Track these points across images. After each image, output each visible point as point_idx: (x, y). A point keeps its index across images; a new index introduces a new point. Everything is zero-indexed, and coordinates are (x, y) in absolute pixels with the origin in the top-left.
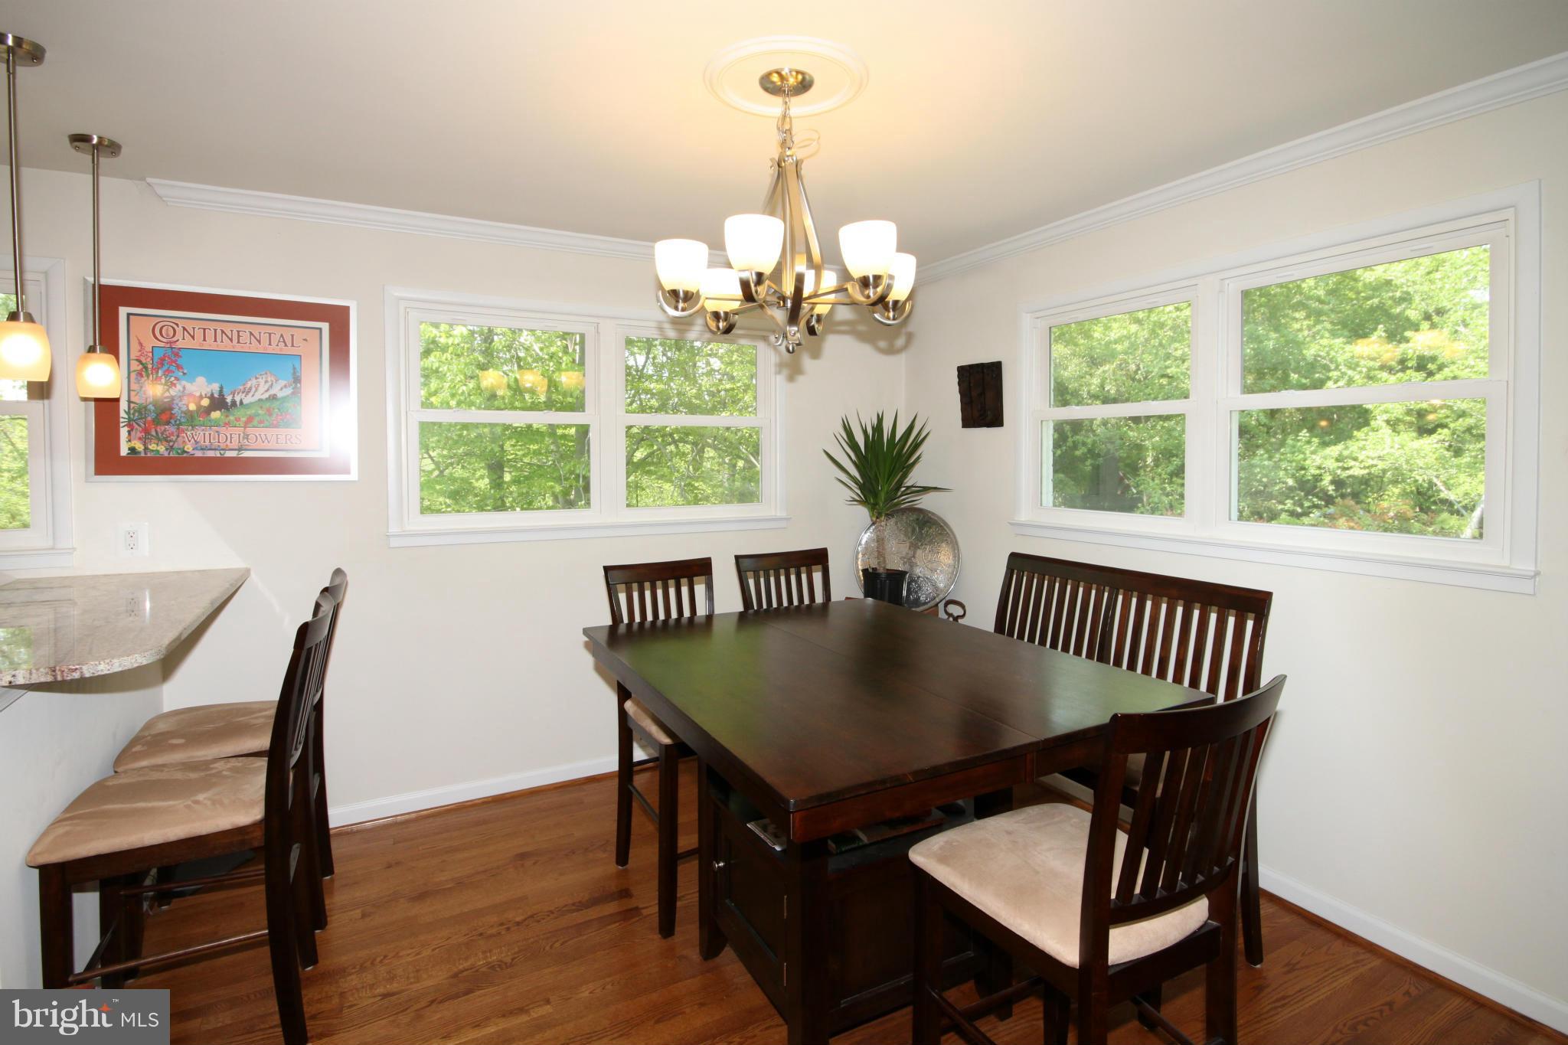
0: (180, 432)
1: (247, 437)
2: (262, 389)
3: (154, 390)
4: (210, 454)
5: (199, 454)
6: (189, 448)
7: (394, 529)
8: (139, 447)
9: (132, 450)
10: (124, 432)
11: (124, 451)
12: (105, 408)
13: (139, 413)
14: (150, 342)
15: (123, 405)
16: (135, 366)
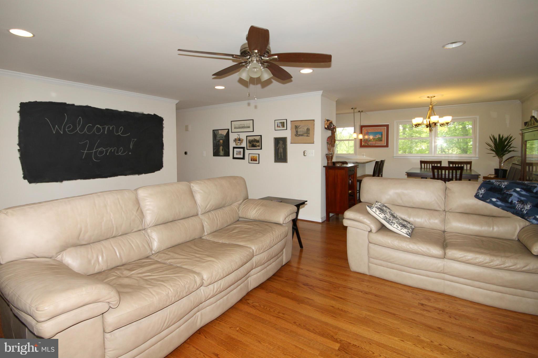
0: (368, 142)
1: (376, 143)
2: (378, 136)
3: (366, 137)
4: (372, 145)
5: (370, 145)
6: (369, 144)
7: (395, 155)
8: (364, 144)
9: (364, 145)
10: (363, 142)
11: (363, 145)
12: (361, 140)
13: (364, 140)
14: (366, 132)
15: (363, 139)
16: (364, 135)
